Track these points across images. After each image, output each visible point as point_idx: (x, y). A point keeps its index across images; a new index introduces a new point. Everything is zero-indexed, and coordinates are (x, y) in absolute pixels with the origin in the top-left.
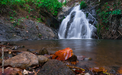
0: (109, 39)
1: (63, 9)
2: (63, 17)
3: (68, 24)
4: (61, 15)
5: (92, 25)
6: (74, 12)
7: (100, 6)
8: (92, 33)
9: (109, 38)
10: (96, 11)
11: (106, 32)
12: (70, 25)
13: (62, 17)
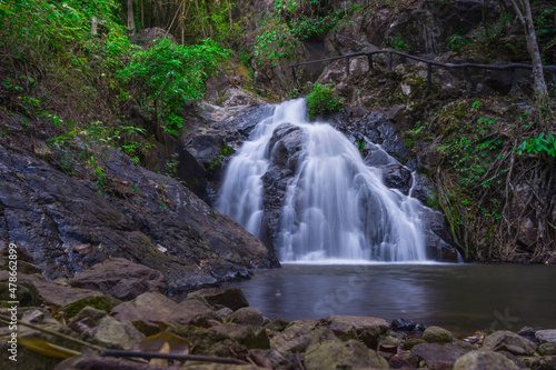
0: (513, 262)
1: (203, 107)
2: (217, 148)
3: (265, 187)
4: (203, 137)
5: (406, 194)
6: (291, 130)
7: (414, 111)
8: (426, 233)
9: (511, 259)
10: (397, 132)
11: (484, 230)
12: (284, 189)
13: (208, 146)
